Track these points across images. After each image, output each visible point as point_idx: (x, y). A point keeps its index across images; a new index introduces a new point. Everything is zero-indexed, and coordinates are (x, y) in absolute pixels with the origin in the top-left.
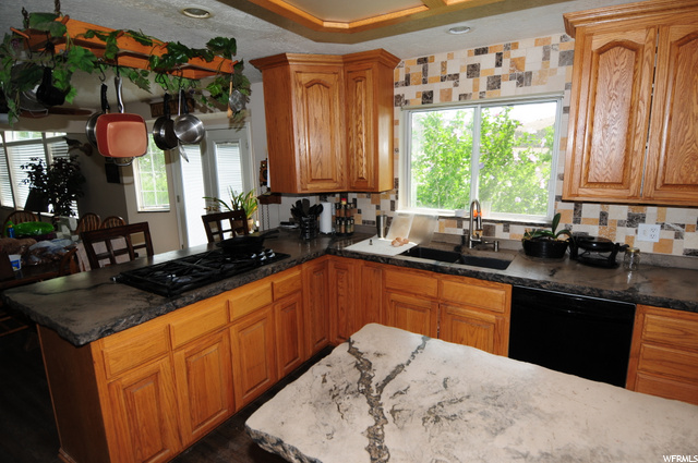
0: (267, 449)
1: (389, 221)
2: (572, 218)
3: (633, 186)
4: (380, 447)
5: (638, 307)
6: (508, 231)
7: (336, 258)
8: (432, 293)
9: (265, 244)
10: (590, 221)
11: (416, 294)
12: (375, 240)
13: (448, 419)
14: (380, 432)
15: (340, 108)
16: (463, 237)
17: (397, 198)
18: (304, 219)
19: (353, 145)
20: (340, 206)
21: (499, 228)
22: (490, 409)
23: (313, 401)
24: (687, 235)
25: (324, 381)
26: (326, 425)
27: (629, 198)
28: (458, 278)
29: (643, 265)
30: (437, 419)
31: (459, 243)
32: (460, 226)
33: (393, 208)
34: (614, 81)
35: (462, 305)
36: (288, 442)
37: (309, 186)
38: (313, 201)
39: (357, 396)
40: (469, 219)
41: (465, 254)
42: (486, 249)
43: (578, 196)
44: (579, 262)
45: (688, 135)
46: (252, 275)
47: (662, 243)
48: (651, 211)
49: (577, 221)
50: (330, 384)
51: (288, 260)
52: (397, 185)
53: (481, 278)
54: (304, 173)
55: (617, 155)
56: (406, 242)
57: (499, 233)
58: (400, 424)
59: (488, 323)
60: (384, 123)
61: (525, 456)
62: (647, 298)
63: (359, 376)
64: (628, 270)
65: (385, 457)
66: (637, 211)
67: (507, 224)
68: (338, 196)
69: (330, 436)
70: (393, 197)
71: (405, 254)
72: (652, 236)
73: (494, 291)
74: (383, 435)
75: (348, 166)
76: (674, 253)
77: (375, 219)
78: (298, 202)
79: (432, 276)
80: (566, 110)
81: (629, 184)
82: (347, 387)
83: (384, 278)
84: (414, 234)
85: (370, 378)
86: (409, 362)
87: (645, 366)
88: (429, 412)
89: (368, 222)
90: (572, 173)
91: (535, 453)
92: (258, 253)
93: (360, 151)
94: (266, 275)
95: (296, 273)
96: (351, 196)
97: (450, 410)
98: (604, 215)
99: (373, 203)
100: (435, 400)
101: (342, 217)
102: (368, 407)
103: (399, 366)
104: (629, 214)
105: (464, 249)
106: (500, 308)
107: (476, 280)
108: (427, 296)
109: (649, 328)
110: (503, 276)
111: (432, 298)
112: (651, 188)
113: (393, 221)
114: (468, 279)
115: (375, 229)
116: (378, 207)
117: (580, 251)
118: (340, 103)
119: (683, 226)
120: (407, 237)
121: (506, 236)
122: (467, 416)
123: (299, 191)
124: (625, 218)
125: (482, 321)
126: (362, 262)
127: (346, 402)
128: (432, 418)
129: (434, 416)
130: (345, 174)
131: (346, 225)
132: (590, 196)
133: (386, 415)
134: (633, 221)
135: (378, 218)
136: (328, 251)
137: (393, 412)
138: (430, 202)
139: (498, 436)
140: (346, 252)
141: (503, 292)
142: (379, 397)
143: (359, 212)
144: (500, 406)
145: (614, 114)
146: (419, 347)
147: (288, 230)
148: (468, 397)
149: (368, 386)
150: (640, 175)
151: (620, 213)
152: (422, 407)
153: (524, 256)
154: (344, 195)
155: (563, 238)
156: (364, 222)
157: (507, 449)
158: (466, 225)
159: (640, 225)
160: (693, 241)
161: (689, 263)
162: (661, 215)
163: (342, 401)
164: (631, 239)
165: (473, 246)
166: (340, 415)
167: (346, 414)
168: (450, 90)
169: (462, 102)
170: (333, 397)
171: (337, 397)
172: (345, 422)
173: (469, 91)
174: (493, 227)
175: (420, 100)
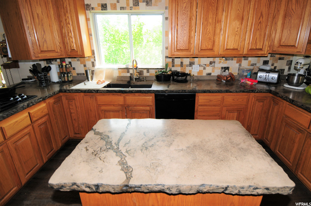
0: (66, 190)
1: (93, 72)
2: (171, 65)
3: (192, 51)
4: (127, 167)
5: (196, 94)
6: (149, 72)
7: (66, 94)
8: (121, 103)
9: (17, 91)
10: (177, 66)
11: (114, 105)
12: (87, 82)
13: (151, 147)
14: (125, 161)
15: (53, 8)
16: (130, 77)
17: (95, 60)
18: (39, 75)
19: (65, 31)
20: (62, 66)
21: (145, 71)
22: (164, 138)
23: (85, 160)
24: (207, 68)
25: (87, 150)
26: (97, 168)
27: (191, 55)
28: (132, 94)
29: (196, 80)
30: (146, 148)
31: (129, 79)
32: (128, 72)
33: (93, 66)
34: (184, 7)
35: (135, 106)
36: (79, 182)
37: (40, 55)
38: (43, 64)
39: (107, 151)
40: (132, 69)
41: (132, 84)
42: (141, 81)
43: (174, 55)
44: (175, 82)
45: (208, 30)
46: (14, 110)
47: (200, 72)
48: (196, 60)
49: (173, 66)
50: (91, 150)
51: (36, 98)
52: (94, 53)
53: (143, 93)
54: (35, 47)
55: (186, 38)
56: (104, 82)
57: (145, 74)
58: (132, 155)
59: (147, 111)
60: (82, 19)
61: (182, 150)
62: (199, 90)
63: (105, 143)
64: (191, 82)
65: (131, 170)
66: (192, 60)
67: (148, 70)
68: (58, 60)
69: (101, 171)
70: (92, 60)
71: (105, 87)
72: (197, 70)
73: (148, 97)
74: (126, 162)
75: (64, 43)
76: (203, 75)
77: (84, 72)
78: (34, 65)
79: (120, 95)
80: (167, 19)
81: (190, 50)
82: (101, 149)
83: (96, 100)
84: (107, 78)
85: (111, 142)
86: (126, 130)
87: (200, 114)
88: (142, 147)
89: (80, 74)
90: (172, 46)
91: (185, 148)
92: (14, 97)
93: (70, 34)
94: (23, 108)
95: (43, 105)
96: (68, 60)
97: (150, 144)
98: (182, 63)
99: (81, 63)
100: (142, 142)
101: (64, 72)
102: (115, 154)
103: (122, 133)
104: (190, 62)
105: (132, 82)
106: (151, 103)
107: (140, 94)
108: (119, 105)
109: (200, 101)
110: (151, 90)
111: (122, 105)
112: (197, 51)
113: (95, 72)
114: (137, 94)
115: (85, 77)
116: (85, 66)
117: (175, 77)
118: (53, 5)
119: (206, 65)
120: (104, 79)
121: (148, 75)
122: (158, 143)
123: (34, 58)
124: (188, 63)
125: (144, 110)
126: (82, 94)
127: (103, 155)
128: (144, 148)
129: (145, 148)
130: (62, 47)
131: (68, 76)
132: (178, 55)
133: (124, 154)
134: (191, 64)
135: (86, 71)
136: (61, 91)
137: (127, 152)
138: (110, 62)
139: (171, 146)
140: (72, 90)
141: (151, 97)
142: (118, 148)
143: (74, 69)
144: (168, 136)
145: (184, 21)
146: (128, 124)
147: (29, 83)
148: (155, 137)
149: (111, 145)
150: (194, 46)
151: (186, 61)
152: (138, 146)
153: (156, 82)
154: (62, 60)
155: (169, 73)
156: (78, 74)
157: (176, 150)
158: (131, 71)
159: (193, 66)
160: (209, 70)
161: (208, 78)
162: (199, 61)
163: (101, 155)
164: (190, 71)
165: (135, 80)
166: (102, 161)
167: (105, 160)
168: (115, 4)
169: (122, 11)
170: (95, 155)
171: (97, 155)
172: (106, 163)
173: (125, 6)
174: (143, 71)
175: (100, 8)
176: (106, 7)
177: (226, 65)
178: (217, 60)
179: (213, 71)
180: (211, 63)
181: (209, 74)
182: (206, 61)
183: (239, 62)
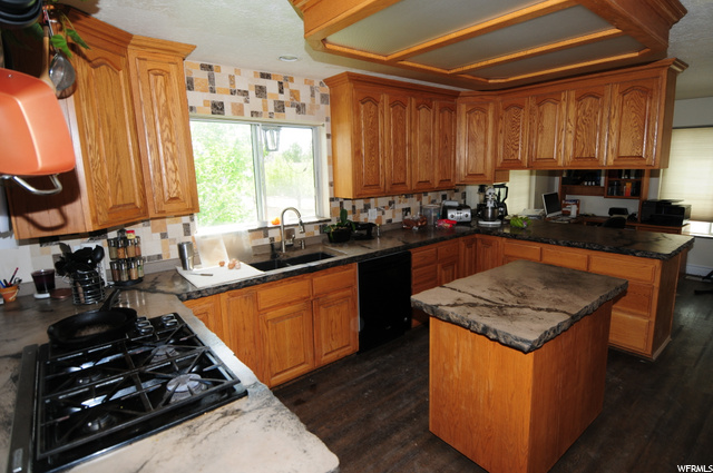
6: (304, 231)
16: (271, 245)
17: (192, 220)
21: (297, 230)
24: (386, 212)
27: (365, 194)
28: (323, 272)
32: (266, 236)
33: (188, 233)
40: (273, 228)
42: (296, 250)
47: (379, 219)
48: (372, 200)
55: (375, 168)
57: (298, 235)
66: (367, 202)
70: (187, 219)
72: (374, 215)
76: (383, 223)
77: (161, 252)
80: (328, 136)
83: (256, 301)
98: (354, 207)
104: (364, 205)
113: (198, 247)
114: (330, 269)
119: (384, 207)
121: (306, 235)
124: (363, 208)
134: (367, 207)
135: (181, 247)
151: (360, 205)
158: (272, 234)
159: (369, 210)
160: (388, 215)
161: (389, 228)
162: (376, 204)
164: (366, 219)
165: (286, 250)
168: (241, 105)
169: (254, 118)
173: (260, 109)
174: (293, 230)
175: (209, 110)
176: (222, 109)
177: (406, 206)
178: (397, 199)
179: (394, 216)
180: (391, 203)
181: (390, 221)
182: (383, 201)
183: (419, 199)
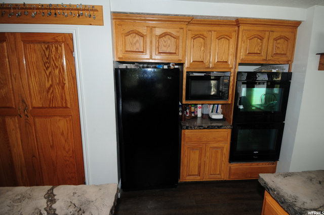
4: (48, 198)
23: (92, 203)
65: (46, 196)
69: (75, 193)
74: (47, 203)
102: (57, 212)
127: (72, 210)
133: (45, 212)
163: (74, 210)
166: (73, 202)
167: (70, 204)
170: (80, 210)
171: (78, 210)
172: (69, 200)
